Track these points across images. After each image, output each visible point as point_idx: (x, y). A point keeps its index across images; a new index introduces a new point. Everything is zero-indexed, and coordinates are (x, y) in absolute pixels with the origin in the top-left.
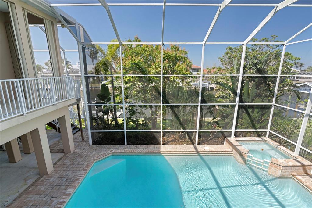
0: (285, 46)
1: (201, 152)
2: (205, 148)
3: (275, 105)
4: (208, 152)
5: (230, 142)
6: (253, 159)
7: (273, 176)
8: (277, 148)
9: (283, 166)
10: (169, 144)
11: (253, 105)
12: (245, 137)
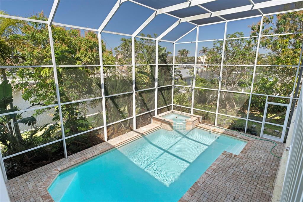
0: (174, 44)
1: (144, 134)
2: (144, 130)
3: (174, 86)
4: (149, 132)
5: (157, 119)
6: (177, 124)
7: (189, 130)
8: (181, 114)
9: (193, 122)
10: (112, 138)
11: (164, 87)
12: (162, 113)
